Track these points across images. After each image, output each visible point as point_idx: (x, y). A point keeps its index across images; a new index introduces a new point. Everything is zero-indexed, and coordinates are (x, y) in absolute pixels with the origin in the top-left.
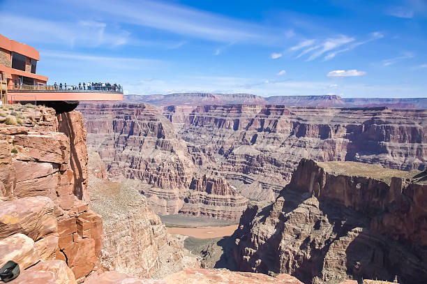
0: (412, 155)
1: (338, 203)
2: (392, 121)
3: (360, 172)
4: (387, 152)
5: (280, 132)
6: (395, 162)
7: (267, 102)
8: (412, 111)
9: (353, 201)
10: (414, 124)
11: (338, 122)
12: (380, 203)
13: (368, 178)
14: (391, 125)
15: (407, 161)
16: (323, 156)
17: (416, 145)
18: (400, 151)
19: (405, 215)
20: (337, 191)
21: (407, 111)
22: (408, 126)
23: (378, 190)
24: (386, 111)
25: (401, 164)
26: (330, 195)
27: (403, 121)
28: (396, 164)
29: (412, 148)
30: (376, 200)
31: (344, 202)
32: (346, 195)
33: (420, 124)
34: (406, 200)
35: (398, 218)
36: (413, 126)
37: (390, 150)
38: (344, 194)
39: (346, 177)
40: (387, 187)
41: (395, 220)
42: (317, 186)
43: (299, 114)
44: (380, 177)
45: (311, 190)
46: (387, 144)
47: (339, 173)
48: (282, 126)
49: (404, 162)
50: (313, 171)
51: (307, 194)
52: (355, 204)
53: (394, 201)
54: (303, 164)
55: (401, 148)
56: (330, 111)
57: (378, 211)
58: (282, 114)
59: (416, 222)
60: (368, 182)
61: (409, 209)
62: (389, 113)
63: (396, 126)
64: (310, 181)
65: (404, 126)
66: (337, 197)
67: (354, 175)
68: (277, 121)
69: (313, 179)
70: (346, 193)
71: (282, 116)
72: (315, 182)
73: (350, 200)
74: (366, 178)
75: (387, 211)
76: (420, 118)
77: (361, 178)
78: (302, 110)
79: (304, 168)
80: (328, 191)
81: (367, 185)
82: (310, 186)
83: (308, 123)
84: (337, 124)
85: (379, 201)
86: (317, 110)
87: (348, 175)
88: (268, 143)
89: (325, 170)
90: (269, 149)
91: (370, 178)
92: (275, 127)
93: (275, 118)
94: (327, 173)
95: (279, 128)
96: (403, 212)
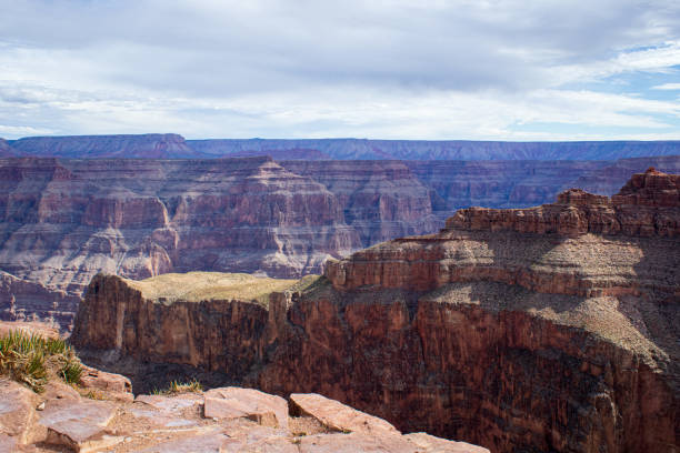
0: (319, 248)
1: (177, 361)
2: (279, 184)
3: (216, 290)
4: (276, 248)
5: (48, 220)
6: (291, 265)
7: (13, 150)
8: (315, 163)
9: (206, 351)
10: (318, 188)
11: (178, 190)
12: (256, 348)
13: (230, 301)
14: (279, 192)
15: (312, 261)
16: (150, 267)
17: (325, 230)
18: (299, 242)
19: (296, 361)
20: (175, 337)
21: (307, 163)
22: (310, 193)
23: (250, 322)
24: (270, 165)
25: (302, 267)
26: (160, 348)
27: (299, 182)
28: (293, 269)
29: (319, 236)
30: (249, 343)
31: (188, 357)
32: (192, 343)
33: (329, 188)
34: (294, 332)
35: (286, 371)
36: (317, 192)
37: (280, 243)
38: (188, 340)
39: (188, 305)
40: (265, 314)
41: (281, 375)
42: (131, 333)
43: (92, 176)
44: (251, 297)
45: (119, 342)
46: (276, 230)
47: (175, 298)
48: (52, 207)
49: (308, 264)
50: (122, 300)
51: (113, 352)
52: (210, 357)
53: (277, 340)
54: (97, 288)
55: (300, 237)
56: (160, 168)
57: (252, 364)
58: (51, 179)
59: (314, 371)
60: (231, 310)
61: (301, 350)
62: (274, 170)
63: (289, 194)
64: (115, 323)
65: (303, 193)
66: (174, 350)
67: (203, 298)
68: (40, 196)
69: (121, 319)
70: (191, 338)
71: (51, 184)
72: (126, 323)
73: (201, 350)
74: (225, 301)
75: (267, 361)
76: (330, 177)
77: (218, 302)
78: (99, 168)
79: (100, 296)
80: (154, 339)
81: (229, 317)
82: (116, 335)
83: (112, 196)
84: (176, 195)
85: (253, 344)
86: (131, 167)
87: (193, 299)
88: (19, 249)
89: (144, 296)
90: (23, 264)
91: (233, 301)
92: (37, 209)
93: (35, 189)
94: (149, 302)
95: (44, 211)
96: (293, 357)
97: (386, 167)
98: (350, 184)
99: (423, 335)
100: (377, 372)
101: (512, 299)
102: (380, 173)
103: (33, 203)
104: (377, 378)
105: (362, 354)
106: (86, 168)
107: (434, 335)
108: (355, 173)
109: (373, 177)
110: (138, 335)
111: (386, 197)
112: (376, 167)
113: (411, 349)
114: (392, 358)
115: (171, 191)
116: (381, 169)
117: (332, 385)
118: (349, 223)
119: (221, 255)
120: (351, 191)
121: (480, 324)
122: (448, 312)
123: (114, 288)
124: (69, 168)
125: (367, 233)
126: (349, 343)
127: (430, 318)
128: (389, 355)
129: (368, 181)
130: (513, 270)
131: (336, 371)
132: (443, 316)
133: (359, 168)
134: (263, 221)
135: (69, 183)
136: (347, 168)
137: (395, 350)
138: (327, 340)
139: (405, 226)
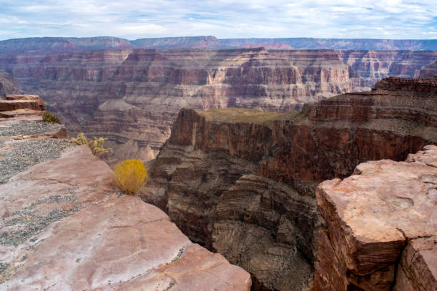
0: (289, 96)
1: (223, 152)
2: (268, 62)
3: (243, 117)
4: (266, 95)
6: (274, 104)
7: (134, 46)
8: (287, 51)
9: (238, 149)
10: (289, 64)
11: (216, 65)
12: (264, 148)
13: (251, 123)
14: (268, 66)
16: (202, 104)
17: (292, 86)
18: (278, 93)
19: (287, 156)
20: (221, 141)
21: (282, 51)
22: (285, 67)
23: (261, 135)
24: (263, 52)
25: (279, 106)
26: (214, 146)
27: (279, 62)
28: (274, 107)
29: (288, 90)
30: (260, 145)
31: (229, 151)
32: (230, 144)
33: (294, 64)
35: (281, 161)
36: (288, 67)
37: (268, 93)
38: (228, 143)
39: (229, 125)
40: (270, 131)
41: (279, 163)
42: (200, 138)
43: (172, 58)
44: (262, 122)
45: (194, 142)
46: (266, 86)
47: (223, 121)
48: (154, 74)
49: (282, 104)
50: (195, 121)
51: (190, 147)
52: (240, 152)
53: (276, 144)
54: (183, 115)
55: (279, 90)
56: (207, 54)
57: (262, 156)
58: (153, 60)
59: (297, 162)
60: (251, 128)
61: (290, 150)
62: (266, 54)
63: (273, 68)
64: (192, 133)
65: (280, 67)
66: (221, 147)
67: (237, 121)
68: (148, 68)
69: (194, 131)
70: (230, 142)
71: (153, 62)
72: (197, 132)
73: (235, 148)
74: (248, 123)
75: (271, 155)
76: (294, 59)
77: (245, 124)
78: (176, 54)
79: (184, 119)
80: (211, 141)
81: (250, 131)
82: (192, 139)
83: (183, 68)
84: (215, 68)
85: (263, 146)
86: (192, 53)
87: (231, 122)
88: (139, 94)
89: (207, 120)
90: (141, 102)
91: (252, 124)
92: (147, 75)
93: (146, 65)
94: (209, 122)
95: (151, 76)
96: (285, 154)
97: (325, 53)
98: (305, 63)
99: (359, 146)
100: (332, 164)
101: (413, 129)
102: (321, 56)
103: (145, 72)
104: (332, 167)
105: (324, 154)
106: (169, 54)
107: (366, 147)
108: (308, 56)
109: (317, 59)
110: (203, 139)
111: (325, 70)
112: (320, 53)
113: (352, 153)
114: (341, 157)
115: (212, 65)
116: (322, 54)
117: (306, 169)
118: (304, 83)
119: (238, 99)
120: (306, 67)
121: (393, 142)
122: (374, 134)
123: (191, 115)
124: (162, 54)
125: (313, 89)
126: (317, 148)
127: (364, 137)
128: (339, 156)
129: (315, 61)
130: (414, 113)
131: (309, 162)
132: (372, 137)
133: (310, 54)
134: (260, 81)
135: (162, 62)
136: (304, 53)
137: (343, 153)
138: (305, 146)
139: (334, 85)
